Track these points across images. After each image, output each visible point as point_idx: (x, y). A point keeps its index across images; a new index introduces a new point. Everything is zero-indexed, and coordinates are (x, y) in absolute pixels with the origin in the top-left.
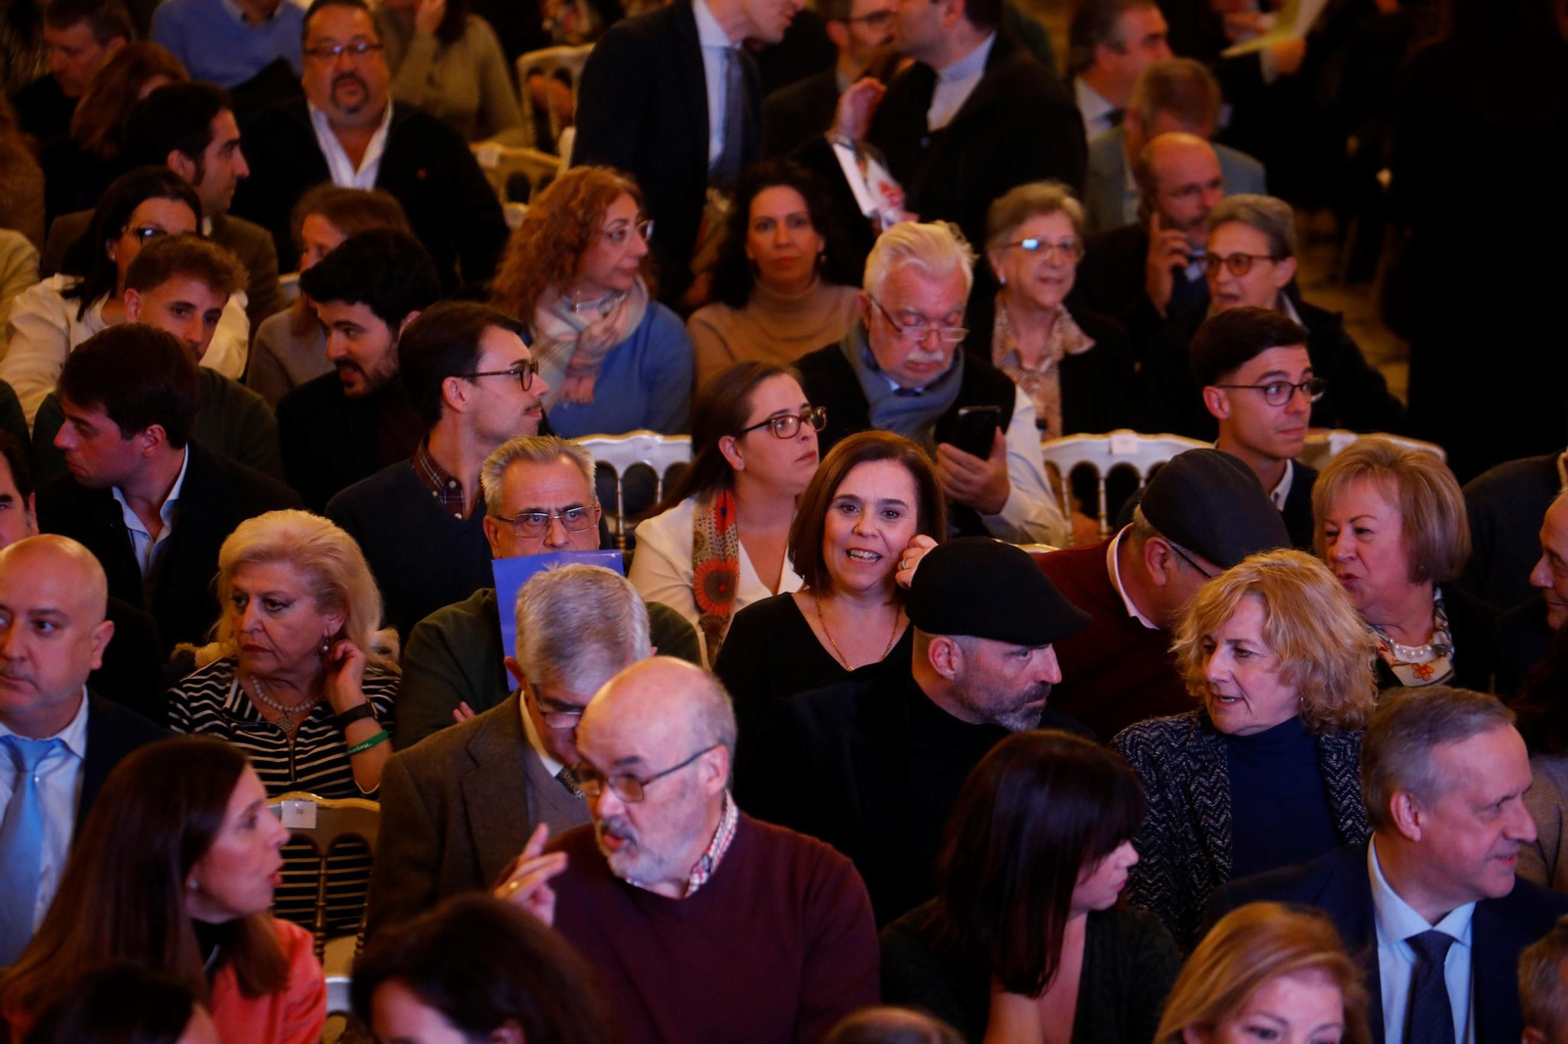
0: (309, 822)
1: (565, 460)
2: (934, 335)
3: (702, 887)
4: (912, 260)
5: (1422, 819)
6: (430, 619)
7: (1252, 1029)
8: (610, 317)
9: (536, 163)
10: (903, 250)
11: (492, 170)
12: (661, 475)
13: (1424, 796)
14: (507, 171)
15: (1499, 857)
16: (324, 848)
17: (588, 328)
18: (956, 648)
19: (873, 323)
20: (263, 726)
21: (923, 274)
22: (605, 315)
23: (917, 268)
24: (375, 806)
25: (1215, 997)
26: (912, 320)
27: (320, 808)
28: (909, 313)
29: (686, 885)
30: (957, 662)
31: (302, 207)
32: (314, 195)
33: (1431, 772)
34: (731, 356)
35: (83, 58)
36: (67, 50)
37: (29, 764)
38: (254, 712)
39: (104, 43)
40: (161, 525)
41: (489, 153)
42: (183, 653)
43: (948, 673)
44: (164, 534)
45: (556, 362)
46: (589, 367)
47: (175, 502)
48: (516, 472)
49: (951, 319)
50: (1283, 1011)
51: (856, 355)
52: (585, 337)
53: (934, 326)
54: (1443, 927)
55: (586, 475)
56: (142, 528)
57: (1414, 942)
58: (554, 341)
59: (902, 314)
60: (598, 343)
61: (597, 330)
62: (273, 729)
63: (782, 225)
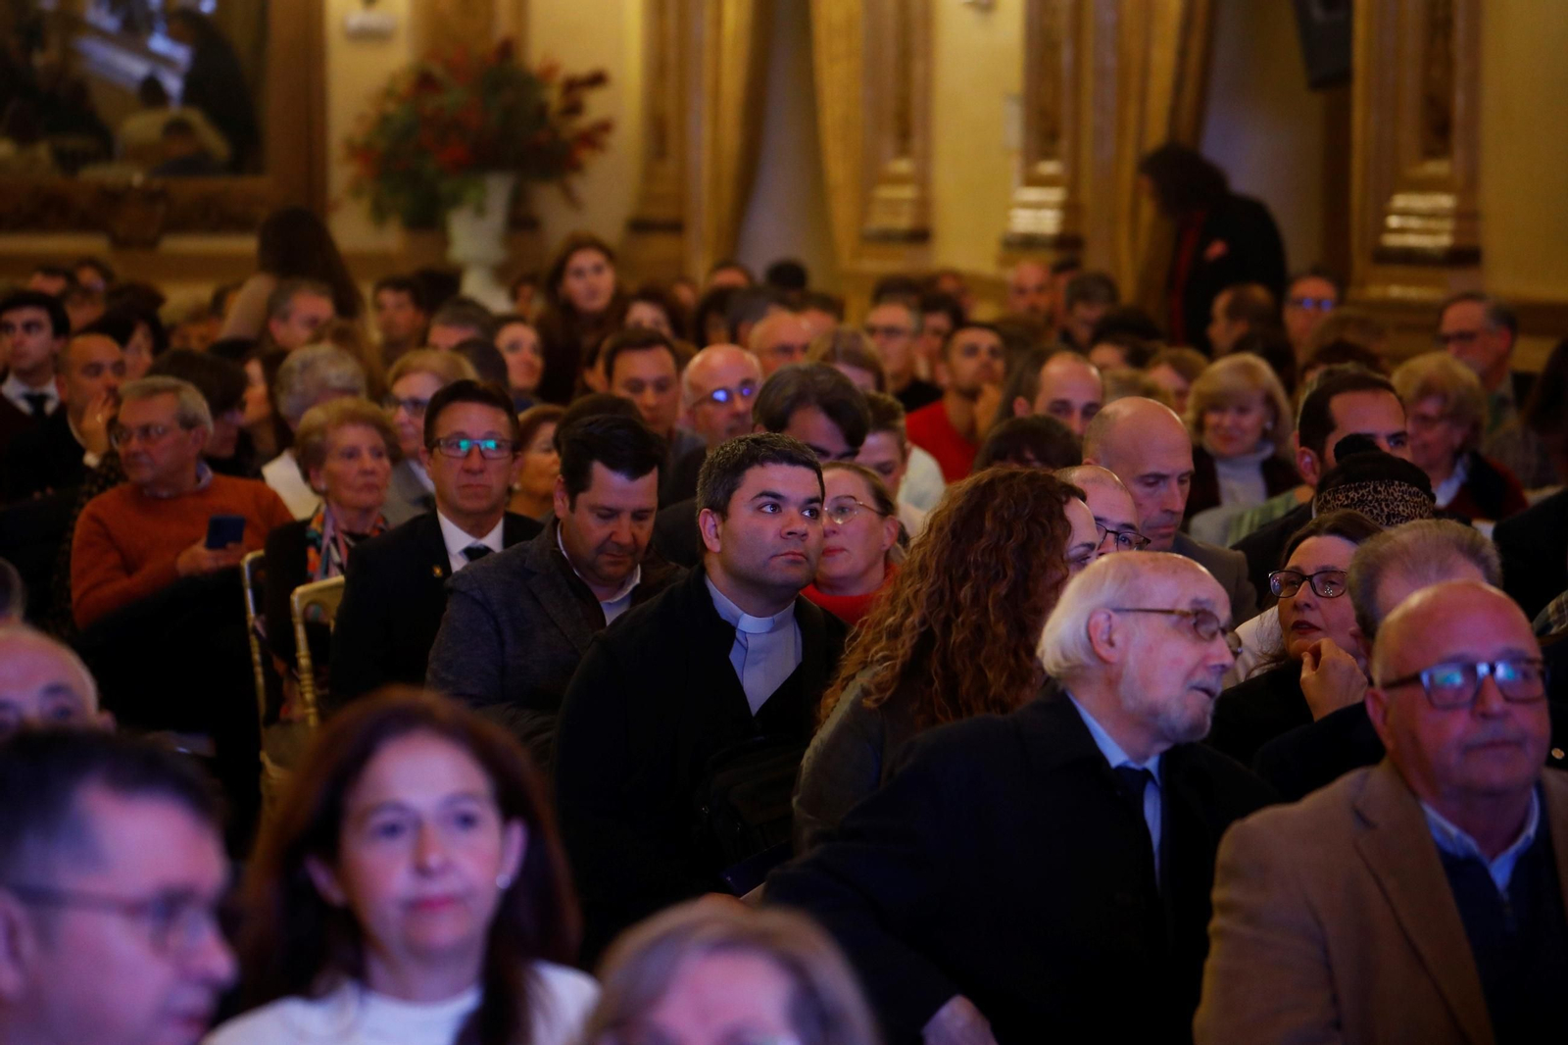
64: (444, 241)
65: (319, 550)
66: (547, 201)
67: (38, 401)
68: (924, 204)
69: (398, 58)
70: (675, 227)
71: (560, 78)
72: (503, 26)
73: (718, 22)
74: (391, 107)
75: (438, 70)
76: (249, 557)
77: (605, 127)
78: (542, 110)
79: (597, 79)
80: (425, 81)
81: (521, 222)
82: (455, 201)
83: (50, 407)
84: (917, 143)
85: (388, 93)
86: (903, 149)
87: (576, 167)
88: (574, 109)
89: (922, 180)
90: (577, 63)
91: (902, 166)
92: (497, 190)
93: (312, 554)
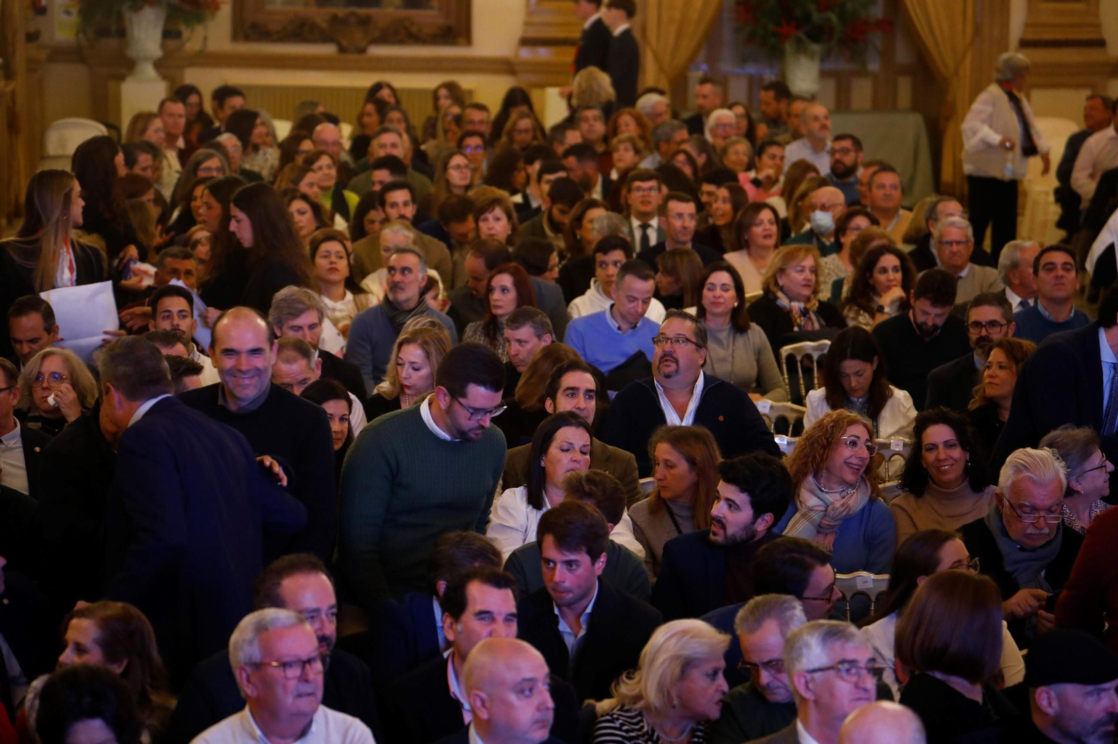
2: (1042, 519)
4: (1027, 474)
8: (845, 499)
9: (793, 410)
10: (1022, 468)
11: (765, 415)
12: (873, 599)
14: (774, 415)
17: (832, 503)
18: (1053, 694)
19: (1004, 509)
21: (1034, 482)
22: (843, 498)
23: (1030, 479)
26: (1028, 510)
28: (1026, 506)
30: (1055, 704)
31: (654, 438)
32: (660, 431)
34: (915, 527)
35: (529, 346)
36: (519, 341)
39: (539, 337)
40: (581, 627)
41: (764, 405)
42: (589, 705)
43: (1050, 711)
44: (582, 633)
45: (812, 523)
46: (832, 527)
47: (589, 614)
49: (1053, 509)
51: (994, 526)
52: (830, 508)
53: (1042, 514)
56: (568, 630)
58: (811, 510)
59: (1022, 506)
60: (837, 513)
61: (838, 505)
63: (941, 447)
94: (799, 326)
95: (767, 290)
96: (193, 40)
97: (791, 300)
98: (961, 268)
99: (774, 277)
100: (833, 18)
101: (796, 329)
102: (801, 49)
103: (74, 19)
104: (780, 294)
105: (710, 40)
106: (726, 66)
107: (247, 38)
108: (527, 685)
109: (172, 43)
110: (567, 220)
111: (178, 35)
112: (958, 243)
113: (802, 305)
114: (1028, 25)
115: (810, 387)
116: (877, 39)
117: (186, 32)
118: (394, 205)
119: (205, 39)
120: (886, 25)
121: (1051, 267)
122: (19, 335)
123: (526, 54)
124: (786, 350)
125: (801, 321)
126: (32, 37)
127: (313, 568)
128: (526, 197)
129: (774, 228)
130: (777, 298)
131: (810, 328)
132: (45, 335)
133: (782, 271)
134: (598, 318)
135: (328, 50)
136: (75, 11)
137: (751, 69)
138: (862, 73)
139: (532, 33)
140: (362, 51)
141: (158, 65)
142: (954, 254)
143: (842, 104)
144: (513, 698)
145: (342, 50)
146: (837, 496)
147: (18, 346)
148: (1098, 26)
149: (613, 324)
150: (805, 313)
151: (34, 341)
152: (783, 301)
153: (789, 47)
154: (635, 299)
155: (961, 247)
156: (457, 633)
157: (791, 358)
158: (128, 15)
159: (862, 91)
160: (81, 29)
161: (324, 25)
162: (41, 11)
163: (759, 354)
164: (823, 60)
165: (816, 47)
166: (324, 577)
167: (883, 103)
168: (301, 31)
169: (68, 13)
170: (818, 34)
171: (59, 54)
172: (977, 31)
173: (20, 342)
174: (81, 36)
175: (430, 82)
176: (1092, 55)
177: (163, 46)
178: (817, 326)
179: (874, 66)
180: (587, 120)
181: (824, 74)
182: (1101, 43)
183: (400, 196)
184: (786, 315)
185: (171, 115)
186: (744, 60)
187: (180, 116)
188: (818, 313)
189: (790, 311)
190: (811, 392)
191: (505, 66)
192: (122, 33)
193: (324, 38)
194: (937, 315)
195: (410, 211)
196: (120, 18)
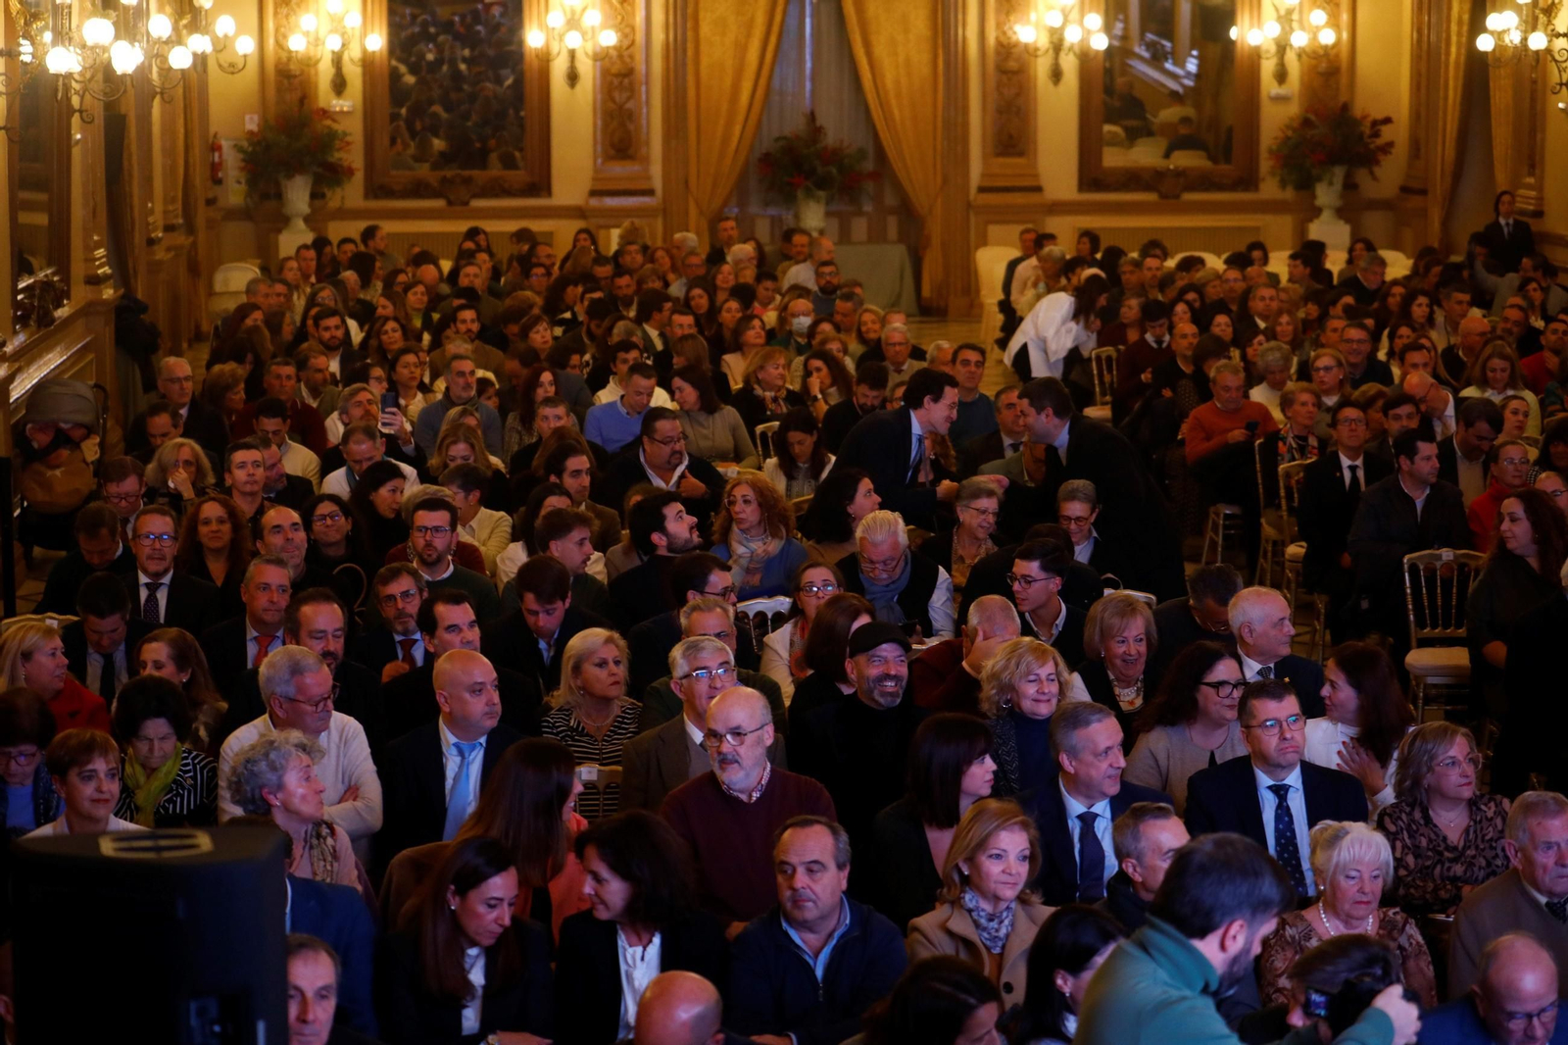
0: (594, 777)
1: (718, 610)
3: (758, 799)
5: (1074, 763)
6: (654, 684)
7: (991, 856)
13: (1073, 754)
15: (1109, 777)
16: (601, 789)
20: (587, 735)
22: (765, 544)
24: (620, 768)
25: (973, 844)
27: (599, 771)
29: (750, 796)
33: (1074, 742)
37: (466, 755)
38: (583, 728)
45: (741, 567)
46: (757, 569)
48: (695, 615)
50: (1003, 845)
52: (755, 554)
54: (1093, 810)
55: (728, 616)
57: (1080, 817)
58: (740, 557)
60: (760, 557)
61: (760, 551)
62: (592, 737)
64: (1314, 196)
65: (1285, 444)
66: (1362, 176)
67: (1159, 342)
68: (1540, 199)
69: (1294, 109)
70: (1423, 192)
71: (1370, 119)
72: (1343, 98)
73: (1446, 98)
74: (1290, 133)
75: (1312, 117)
76: (1258, 442)
77: (1391, 144)
78: (1361, 136)
79: (1388, 121)
80: (1306, 123)
81: (1350, 186)
82: (1319, 179)
83: (1165, 345)
84: (1537, 171)
85: (1288, 127)
86: (1531, 174)
87: (1377, 162)
88: (1376, 135)
89: (1539, 187)
90: (1378, 114)
91: (1531, 180)
92: (1339, 172)
93: (1280, 444)
94: (771, 410)
95: (747, 381)
96: (335, 199)
97: (764, 391)
98: (903, 363)
99: (755, 372)
100: (834, 171)
101: (769, 413)
102: (809, 195)
103: (243, 187)
104: (756, 386)
105: (740, 190)
106: (754, 209)
107: (376, 197)
108: (478, 687)
109: (318, 203)
110: (598, 332)
111: (323, 196)
112: (900, 344)
113: (773, 394)
114: (984, 175)
115: (767, 455)
116: (870, 186)
117: (329, 194)
118: (464, 321)
119: (343, 198)
120: (876, 176)
121: (966, 363)
122: (153, 431)
123: (594, 202)
124: (759, 428)
125: (772, 406)
126: (210, 202)
127: (328, 599)
128: (574, 314)
129: (763, 333)
130: (753, 389)
131: (779, 412)
132: (173, 429)
133: (762, 368)
134: (612, 405)
135: (439, 203)
136: (243, 181)
137: (772, 211)
138: (860, 213)
139: (599, 187)
140: (467, 203)
141: (307, 220)
142: (897, 353)
143: (844, 237)
144: (467, 696)
145: (450, 203)
146: (760, 544)
147: (152, 440)
148: (1036, 176)
149: (623, 411)
150: (775, 400)
151: (164, 435)
152: (758, 391)
153: (800, 194)
154: (641, 393)
155: (902, 348)
156: (435, 646)
157: (764, 434)
158: (284, 182)
159: (860, 227)
160: (249, 194)
161: (436, 185)
162: (218, 182)
163: (734, 431)
164: (827, 203)
165: (821, 194)
166: (336, 606)
167: (877, 236)
168: (418, 190)
169: (239, 182)
170: (823, 183)
171: (232, 214)
172: (945, 180)
173: (154, 436)
174: (249, 200)
175: (512, 226)
176: (1033, 198)
177: (311, 205)
178: (785, 410)
179: (868, 208)
180: (630, 253)
181: (828, 214)
182: (1038, 189)
183: (468, 315)
184: (761, 403)
185: (305, 259)
186: (767, 204)
187: (312, 260)
188: (786, 400)
189: (764, 399)
190: (768, 460)
191: (579, 212)
192: (279, 196)
193: (435, 194)
194: (874, 397)
195: (475, 327)
196: (278, 185)
